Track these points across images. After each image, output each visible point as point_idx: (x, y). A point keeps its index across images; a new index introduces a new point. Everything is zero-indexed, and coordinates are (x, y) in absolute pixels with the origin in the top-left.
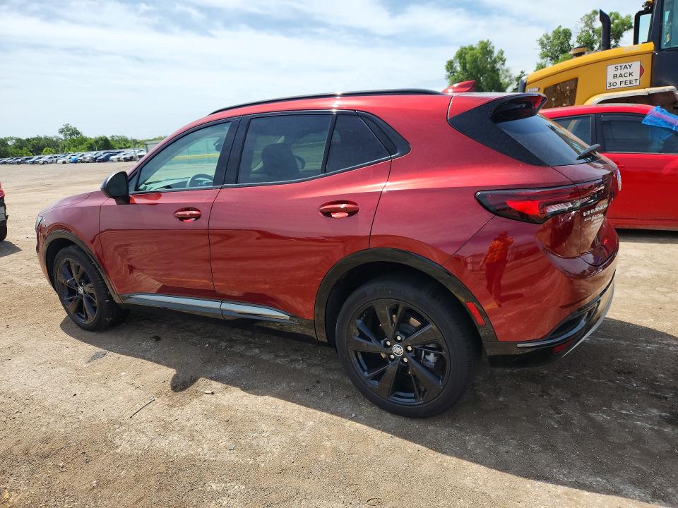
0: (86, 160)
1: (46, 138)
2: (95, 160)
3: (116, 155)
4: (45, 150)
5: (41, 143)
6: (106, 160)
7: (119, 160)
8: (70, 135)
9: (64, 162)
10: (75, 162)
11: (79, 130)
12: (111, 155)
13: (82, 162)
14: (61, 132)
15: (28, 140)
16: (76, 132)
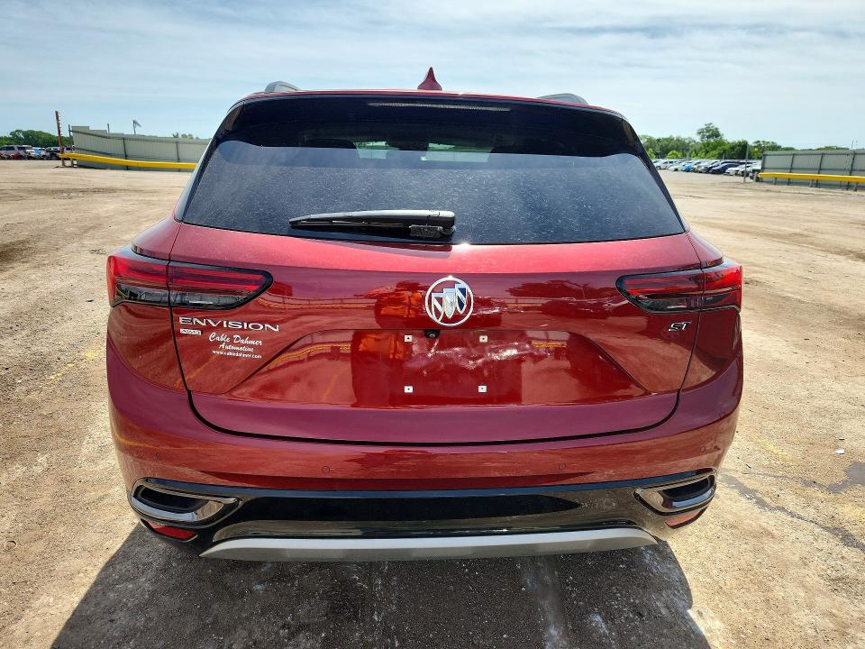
0: (700, 169)
1: (678, 140)
2: (708, 171)
3: (736, 166)
4: (671, 153)
5: (670, 145)
6: (721, 171)
7: (737, 174)
8: (708, 137)
9: (676, 170)
10: (688, 170)
11: (721, 131)
12: (730, 166)
13: (695, 171)
14: (699, 133)
15: (659, 140)
16: (716, 134)
